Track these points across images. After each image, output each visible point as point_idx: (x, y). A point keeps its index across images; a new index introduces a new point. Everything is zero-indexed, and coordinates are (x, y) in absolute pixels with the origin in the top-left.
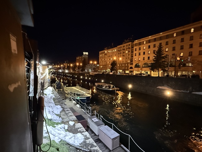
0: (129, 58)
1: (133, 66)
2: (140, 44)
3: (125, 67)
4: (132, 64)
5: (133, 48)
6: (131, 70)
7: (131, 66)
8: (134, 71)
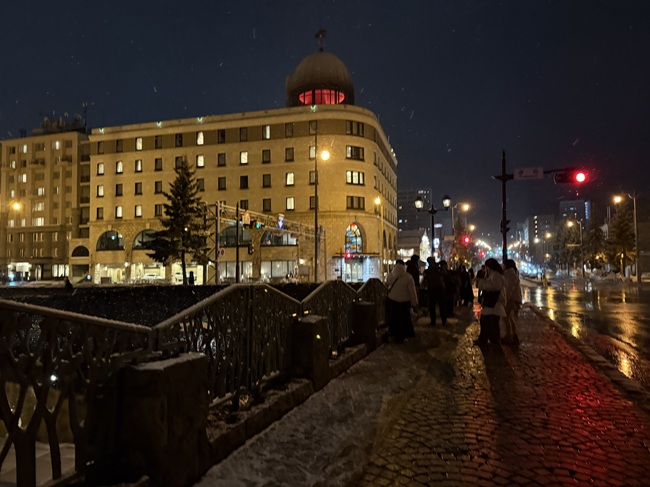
0: (67, 204)
1: (91, 243)
2: (119, 147)
3: (50, 246)
4: (83, 233)
5: (89, 159)
6: (81, 260)
7: (80, 242)
8: (93, 266)
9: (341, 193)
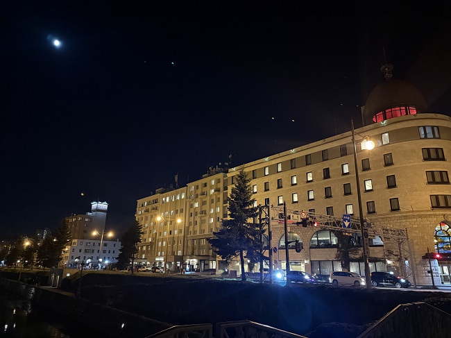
5: (227, 189)
9: (423, 193)
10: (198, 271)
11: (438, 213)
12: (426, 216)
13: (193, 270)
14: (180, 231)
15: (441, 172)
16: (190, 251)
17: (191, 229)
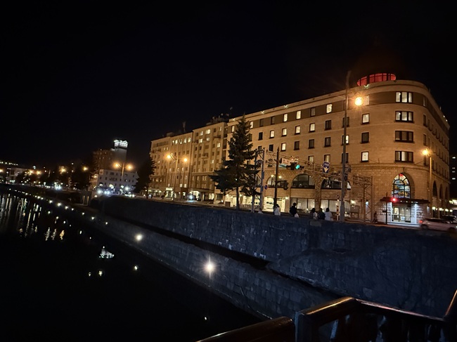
0: (217, 161)
5: (227, 136)
6: (220, 192)
8: (225, 195)
9: (390, 149)
10: (200, 200)
11: (399, 166)
12: (389, 168)
13: (196, 199)
14: (186, 169)
15: (408, 132)
16: (193, 185)
17: (195, 167)
